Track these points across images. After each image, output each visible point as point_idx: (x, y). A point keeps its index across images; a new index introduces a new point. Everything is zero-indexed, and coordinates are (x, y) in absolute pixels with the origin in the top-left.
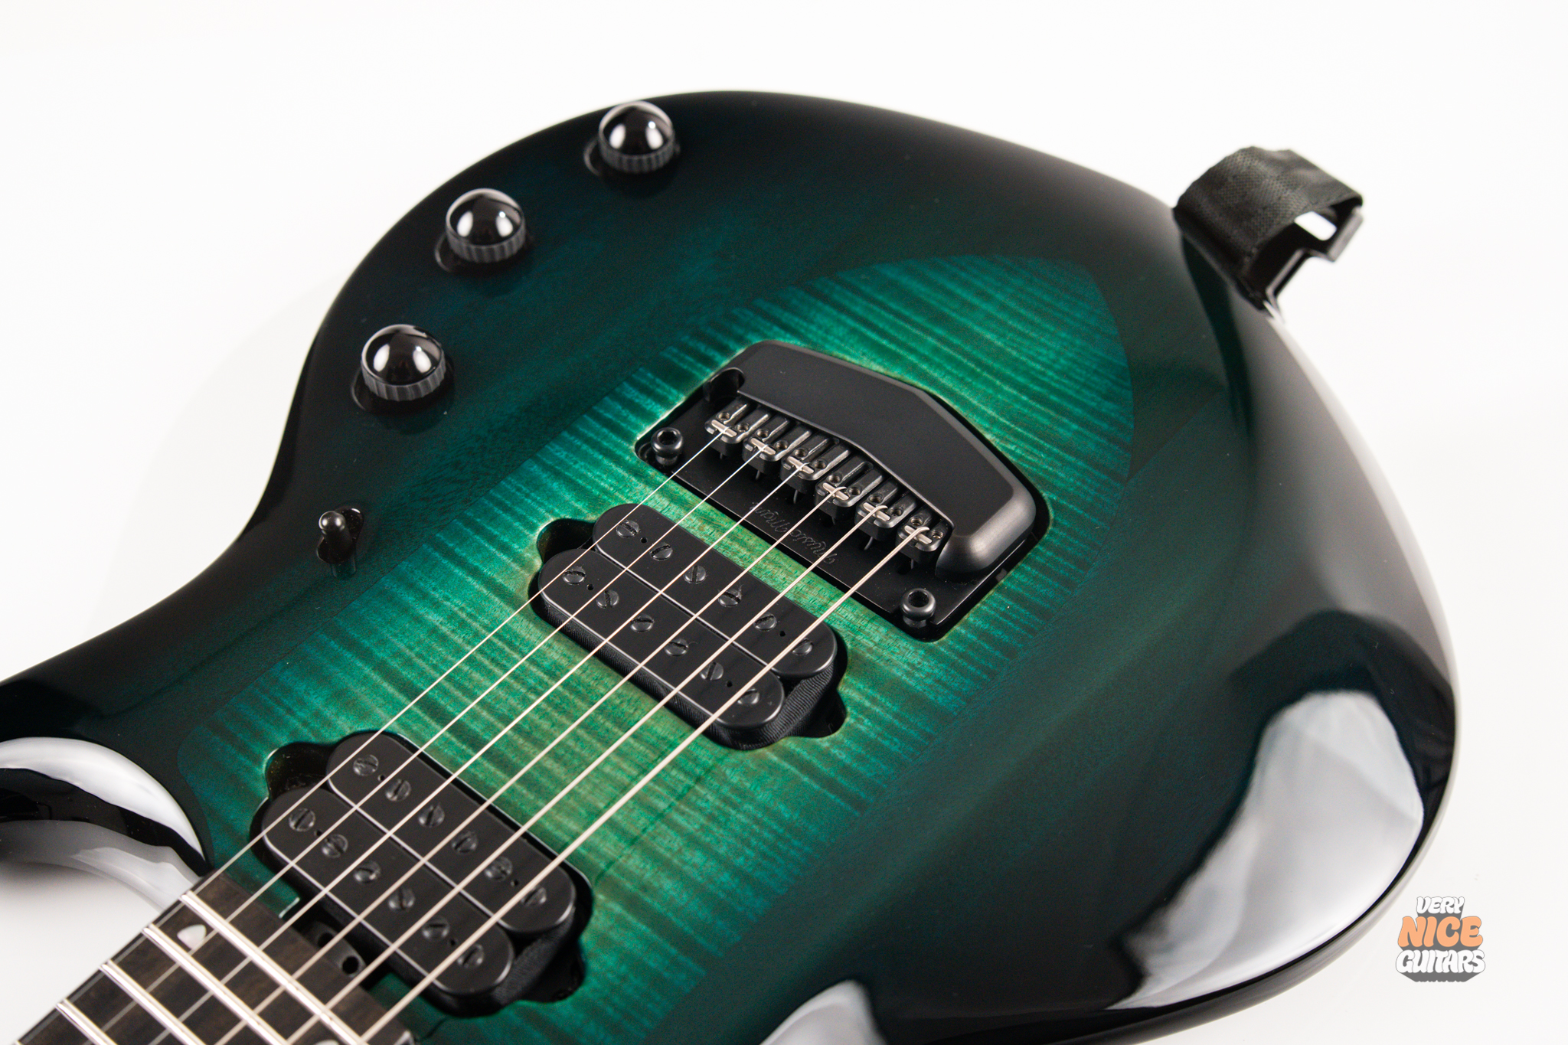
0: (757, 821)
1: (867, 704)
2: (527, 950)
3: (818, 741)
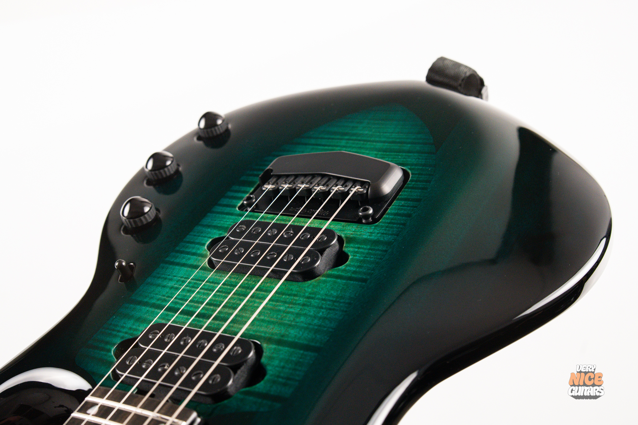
2: (239, 371)
3: (340, 267)
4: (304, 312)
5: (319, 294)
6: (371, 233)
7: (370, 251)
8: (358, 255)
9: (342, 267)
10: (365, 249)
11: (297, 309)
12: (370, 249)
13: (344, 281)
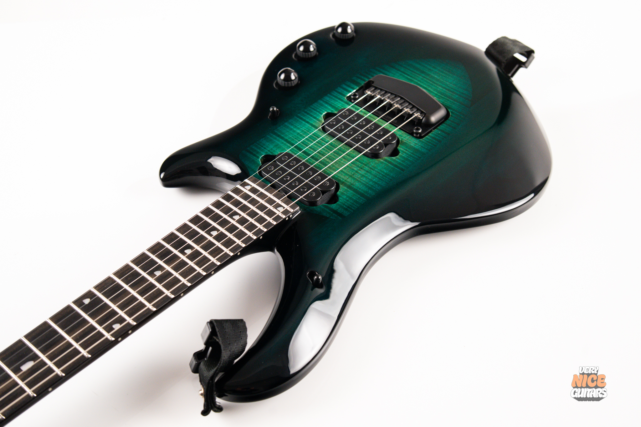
0: (378, 172)
1: (405, 151)
2: (325, 194)
3: (393, 158)
4: (366, 176)
5: (377, 169)
6: (416, 144)
7: (412, 154)
8: (404, 154)
9: (394, 158)
10: (410, 152)
11: (363, 172)
12: (412, 153)
13: (392, 166)
